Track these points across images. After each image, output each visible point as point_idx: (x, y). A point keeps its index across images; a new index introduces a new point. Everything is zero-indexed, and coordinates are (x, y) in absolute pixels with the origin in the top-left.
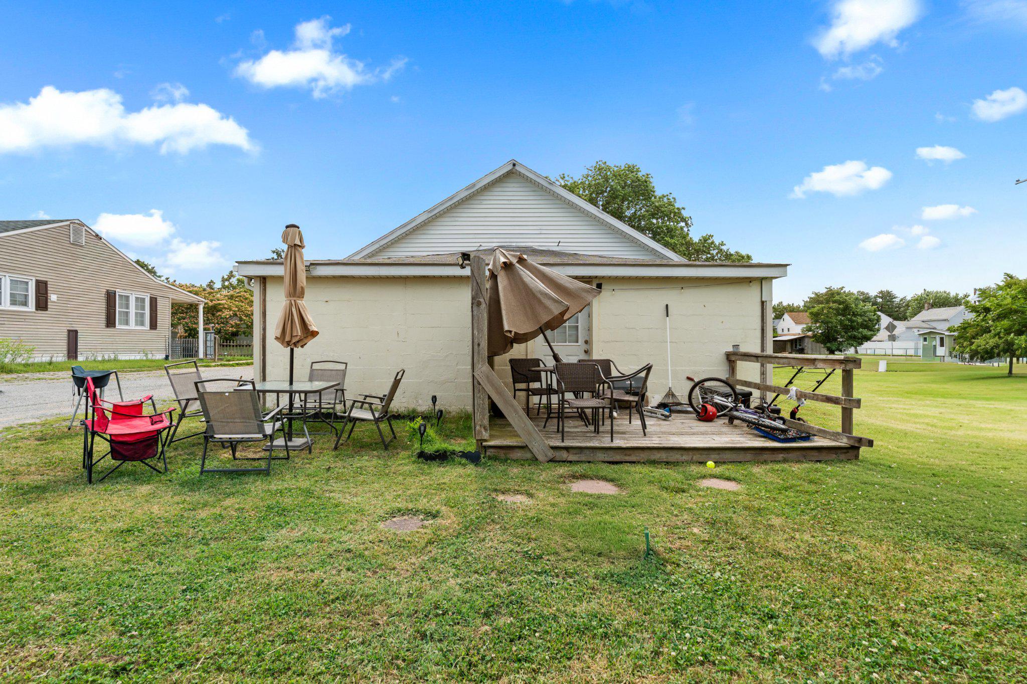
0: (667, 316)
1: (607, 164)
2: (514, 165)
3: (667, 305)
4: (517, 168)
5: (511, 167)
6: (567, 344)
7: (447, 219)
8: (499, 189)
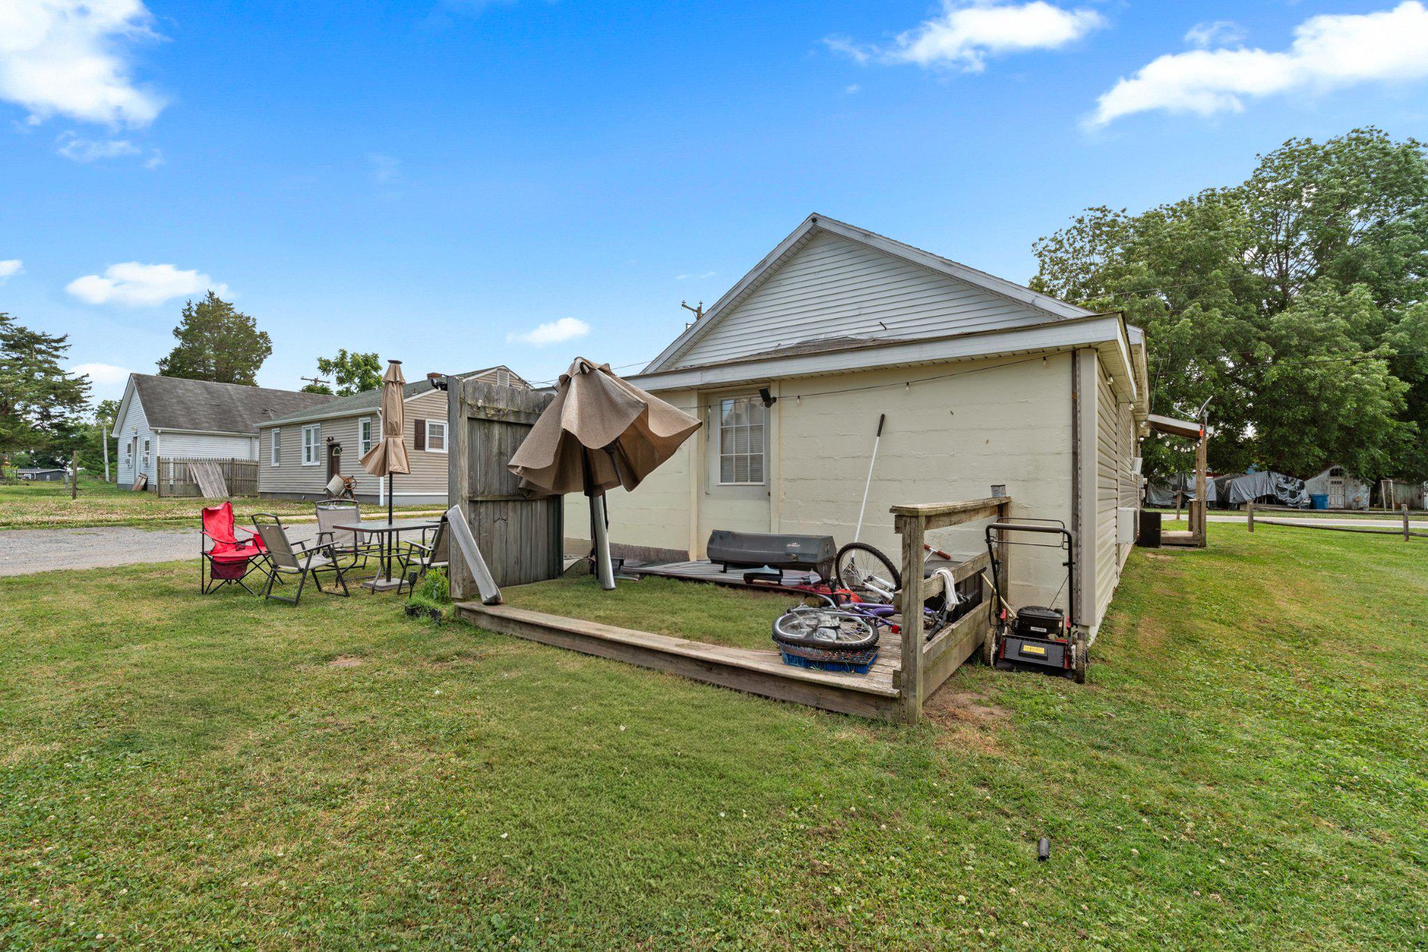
0: (879, 435)
1: (1313, 143)
2: (814, 220)
3: (883, 416)
4: (820, 224)
5: (811, 224)
6: (749, 483)
7: (739, 315)
8: (805, 260)
